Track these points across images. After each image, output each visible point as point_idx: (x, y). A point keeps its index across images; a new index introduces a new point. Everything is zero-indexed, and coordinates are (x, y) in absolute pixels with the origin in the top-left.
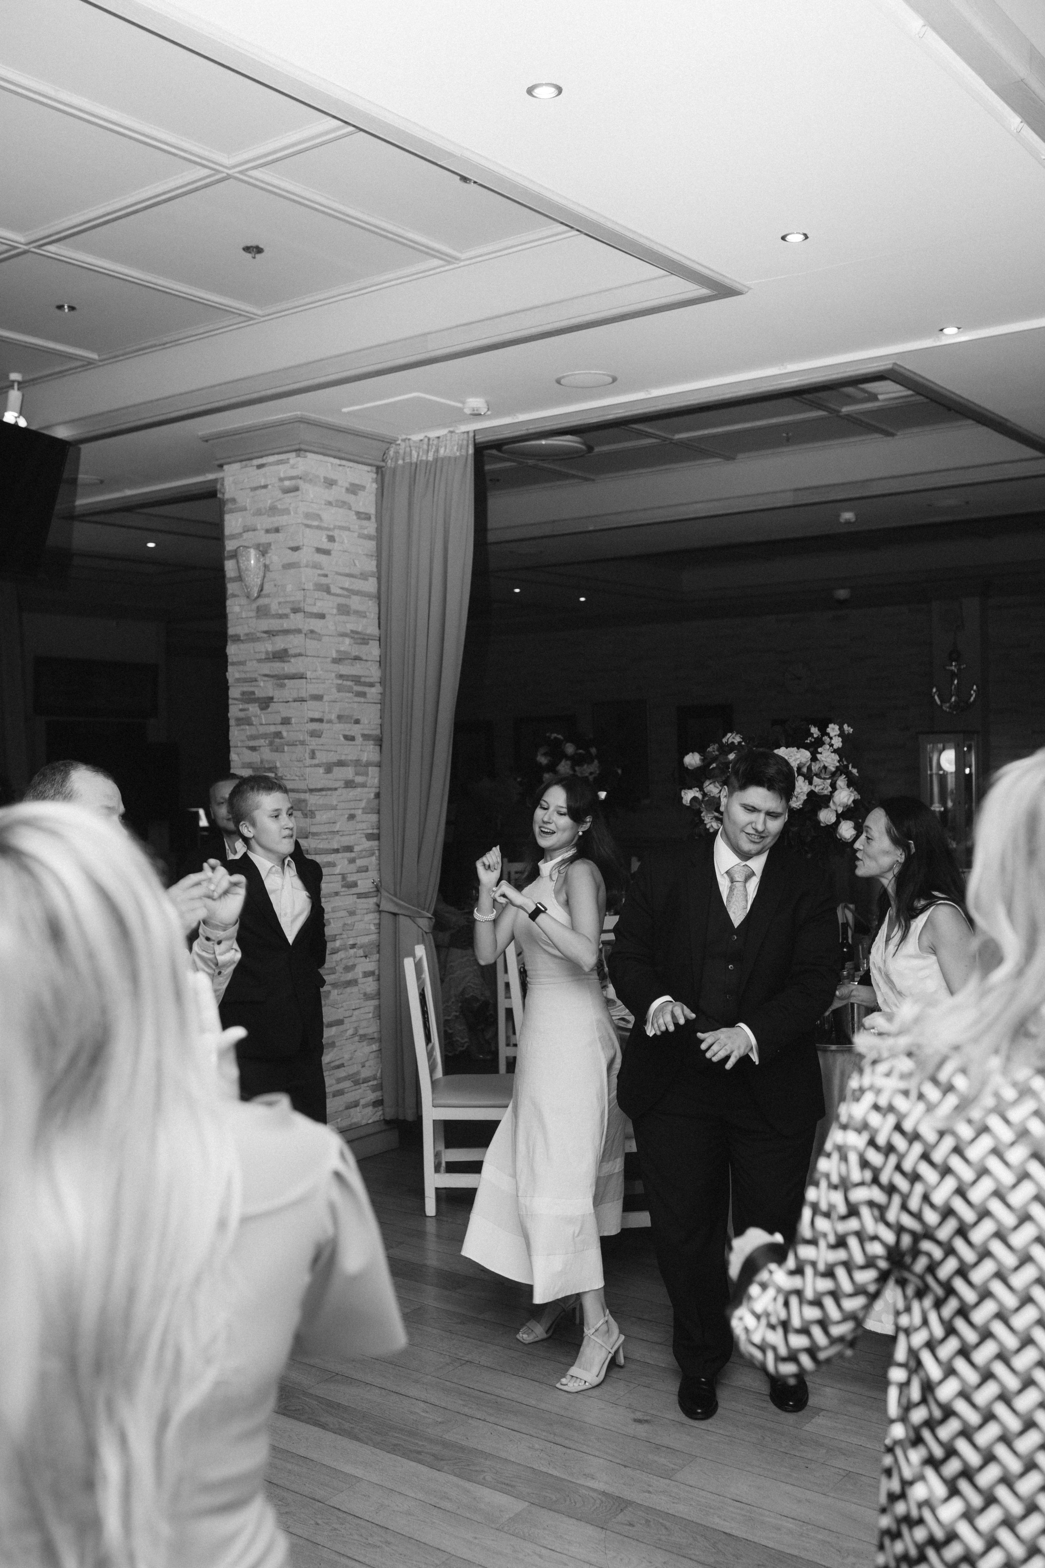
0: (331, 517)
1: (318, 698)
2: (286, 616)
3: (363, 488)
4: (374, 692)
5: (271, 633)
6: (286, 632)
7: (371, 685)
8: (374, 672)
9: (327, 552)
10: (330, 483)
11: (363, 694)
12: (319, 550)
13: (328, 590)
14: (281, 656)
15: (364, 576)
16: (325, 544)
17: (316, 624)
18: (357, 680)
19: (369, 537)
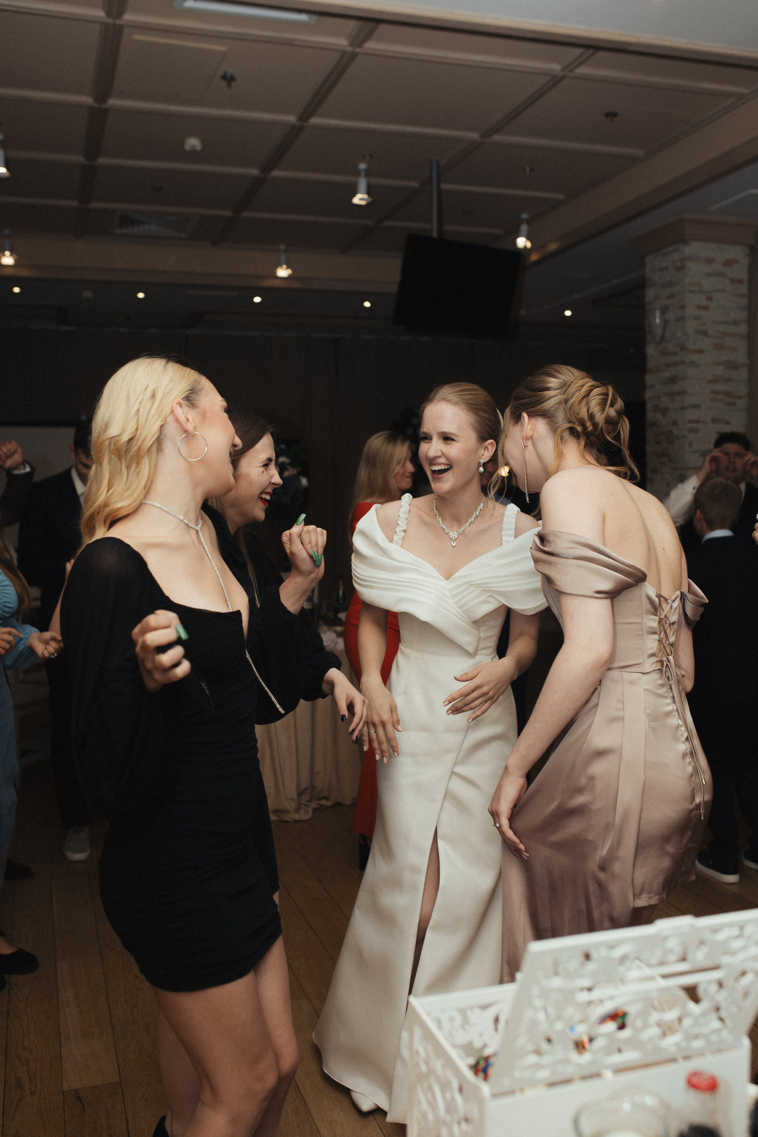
0: (708, 284)
1: (696, 407)
2: (675, 354)
3: (736, 262)
4: (742, 403)
5: (668, 365)
6: (676, 364)
7: (740, 397)
8: (743, 390)
9: (706, 308)
10: (709, 261)
11: (733, 404)
12: (699, 307)
13: (705, 333)
14: (673, 380)
15: (736, 323)
16: (704, 302)
17: (696, 358)
18: (728, 394)
19: (742, 296)
